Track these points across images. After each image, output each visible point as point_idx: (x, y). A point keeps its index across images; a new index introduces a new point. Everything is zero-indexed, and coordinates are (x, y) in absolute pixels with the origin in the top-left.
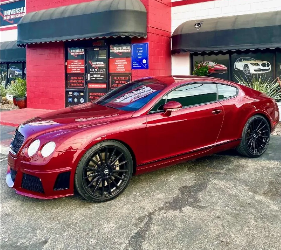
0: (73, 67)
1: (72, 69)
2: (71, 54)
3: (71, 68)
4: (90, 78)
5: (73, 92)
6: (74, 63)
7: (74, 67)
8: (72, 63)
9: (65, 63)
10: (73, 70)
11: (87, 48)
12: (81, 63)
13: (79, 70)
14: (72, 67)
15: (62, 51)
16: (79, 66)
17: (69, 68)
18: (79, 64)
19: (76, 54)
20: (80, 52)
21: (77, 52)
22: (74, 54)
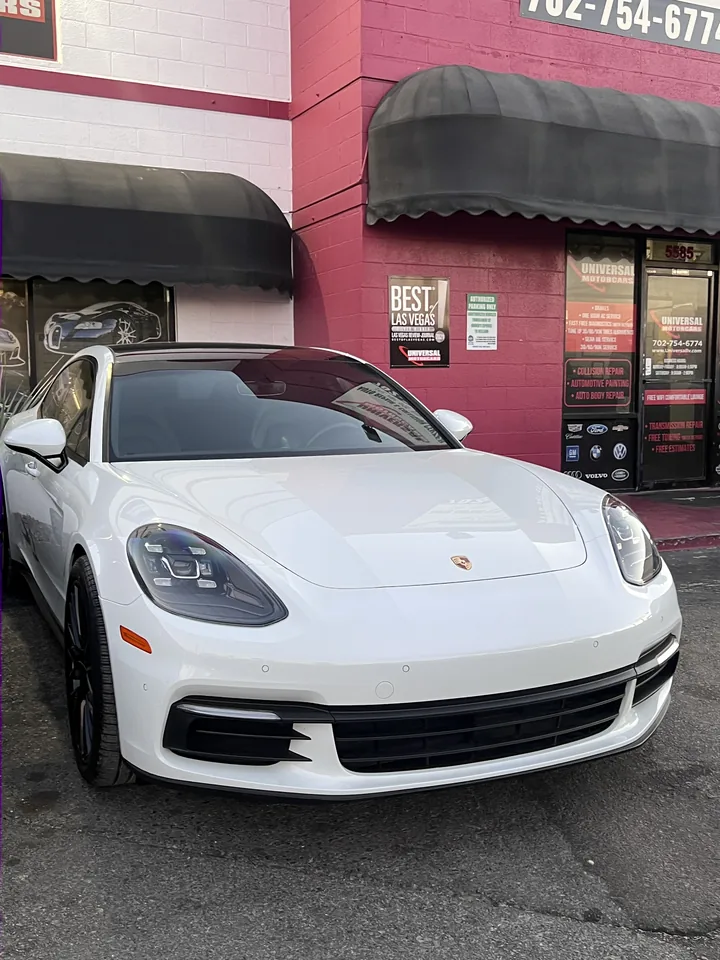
0: (588, 328)
1: (584, 336)
2: (581, 278)
3: (580, 331)
4: (653, 371)
5: (587, 422)
6: (593, 316)
7: (591, 332)
8: (586, 315)
10: (587, 339)
11: (643, 263)
12: (618, 316)
13: (611, 340)
14: (583, 327)
16: (612, 328)
17: (573, 331)
18: (613, 320)
19: (603, 280)
20: (617, 276)
21: (606, 275)
22: (593, 279)
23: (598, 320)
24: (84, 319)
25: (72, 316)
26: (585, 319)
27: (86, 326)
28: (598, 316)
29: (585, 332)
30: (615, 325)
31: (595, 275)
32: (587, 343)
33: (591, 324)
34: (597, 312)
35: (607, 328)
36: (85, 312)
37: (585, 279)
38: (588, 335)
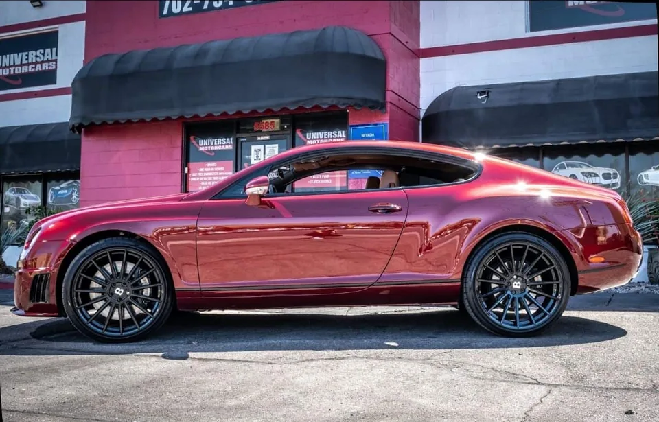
0: (203, 177)
1: (200, 181)
3: (198, 179)
7: (205, 179)
8: (201, 170)
9: (183, 170)
10: (203, 183)
11: (238, 136)
12: (222, 169)
14: (200, 177)
15: (179, 142)
16: (219, 176)
17: (194, 179)
18: (219, 171)
19: (213, 148)
20: (222, 145)
21: (214, 145)
22: (206, 148)
23: (209, 172)
24: (62, 189)
25: (57, 188)
26: (201, 172)
27: (62, 192)
28: (209, 169)
29: (201, 179)
30: (220, 174)
31: (208, 146)
32: (202, 186)
33: (205, 174)
34: (208, 167)
35: (215, 176)
36: (62, 186)
37: (201, 149)
38: (204, 181)
